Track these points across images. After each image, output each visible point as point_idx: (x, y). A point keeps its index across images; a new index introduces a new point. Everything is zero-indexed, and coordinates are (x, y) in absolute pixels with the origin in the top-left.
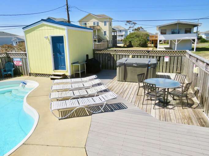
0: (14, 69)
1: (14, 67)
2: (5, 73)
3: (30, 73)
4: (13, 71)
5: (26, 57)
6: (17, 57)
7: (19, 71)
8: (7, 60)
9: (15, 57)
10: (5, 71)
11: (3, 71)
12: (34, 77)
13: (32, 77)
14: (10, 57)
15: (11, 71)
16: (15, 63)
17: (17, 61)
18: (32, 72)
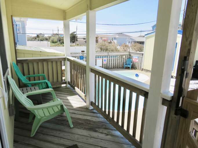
0: (132, 64)
1: (132, 62)
2: (126, 66)
3: (142, 69)
4: (131, 65)
5: (143, 56)
6: (136, 55)
7: (135, 66)
8: (128, 57)
9: (135, 55)
10: (126, 64)
11: (125, 64)
12: (144, 72)
13: (143, 72)
14: (131, 55)
15: (130, 65)
16: (133, 60)
17: (135, 59)
18: (144, 68)
